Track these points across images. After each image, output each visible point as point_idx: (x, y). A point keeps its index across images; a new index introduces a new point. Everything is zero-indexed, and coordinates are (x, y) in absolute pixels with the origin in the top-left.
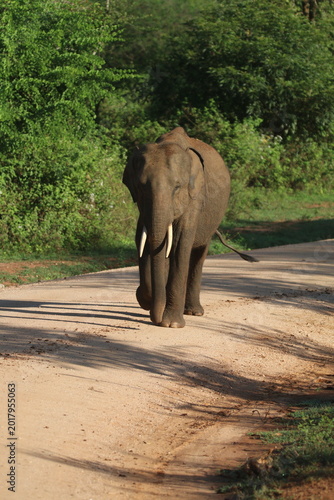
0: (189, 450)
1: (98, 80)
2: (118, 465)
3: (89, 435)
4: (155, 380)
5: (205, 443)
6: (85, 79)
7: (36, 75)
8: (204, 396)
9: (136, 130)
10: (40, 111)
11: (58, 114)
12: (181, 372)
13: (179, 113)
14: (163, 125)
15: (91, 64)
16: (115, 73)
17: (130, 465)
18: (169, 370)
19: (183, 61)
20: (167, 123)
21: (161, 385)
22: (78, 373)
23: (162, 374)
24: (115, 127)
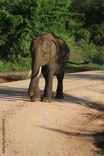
0: (88, 127)
1: (66, 15)
2: (66, 131)
3: (58, 122)
4: (79, 106)
5: (93, 125)
6: (62, 15)
7: (47, 14)
8: (94, 111)
9: (79, 31)
10: (48, 25)
11: (54, 26)
12: (87, 104)
13: (92, 26)
14: (87, 30)
15: (64, 10)
16: (71, 13)
17: (69, 131)
18: (84, 103)
19: (94, 10)
20: (88, 29)
21: (81, 108)
22: (56, 104)
23: (81, 104)
24: (72, 30)
